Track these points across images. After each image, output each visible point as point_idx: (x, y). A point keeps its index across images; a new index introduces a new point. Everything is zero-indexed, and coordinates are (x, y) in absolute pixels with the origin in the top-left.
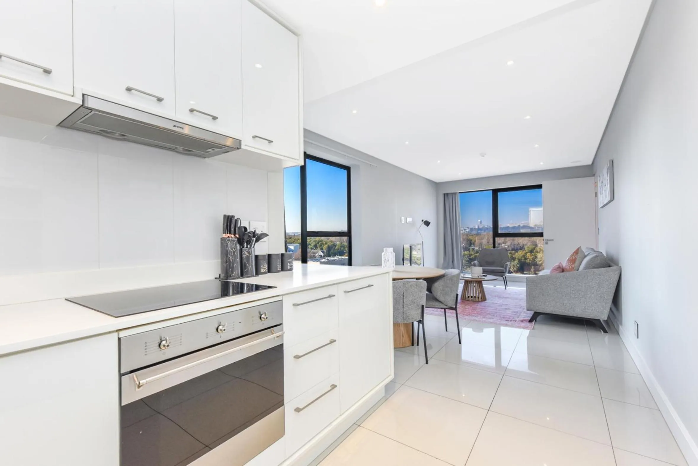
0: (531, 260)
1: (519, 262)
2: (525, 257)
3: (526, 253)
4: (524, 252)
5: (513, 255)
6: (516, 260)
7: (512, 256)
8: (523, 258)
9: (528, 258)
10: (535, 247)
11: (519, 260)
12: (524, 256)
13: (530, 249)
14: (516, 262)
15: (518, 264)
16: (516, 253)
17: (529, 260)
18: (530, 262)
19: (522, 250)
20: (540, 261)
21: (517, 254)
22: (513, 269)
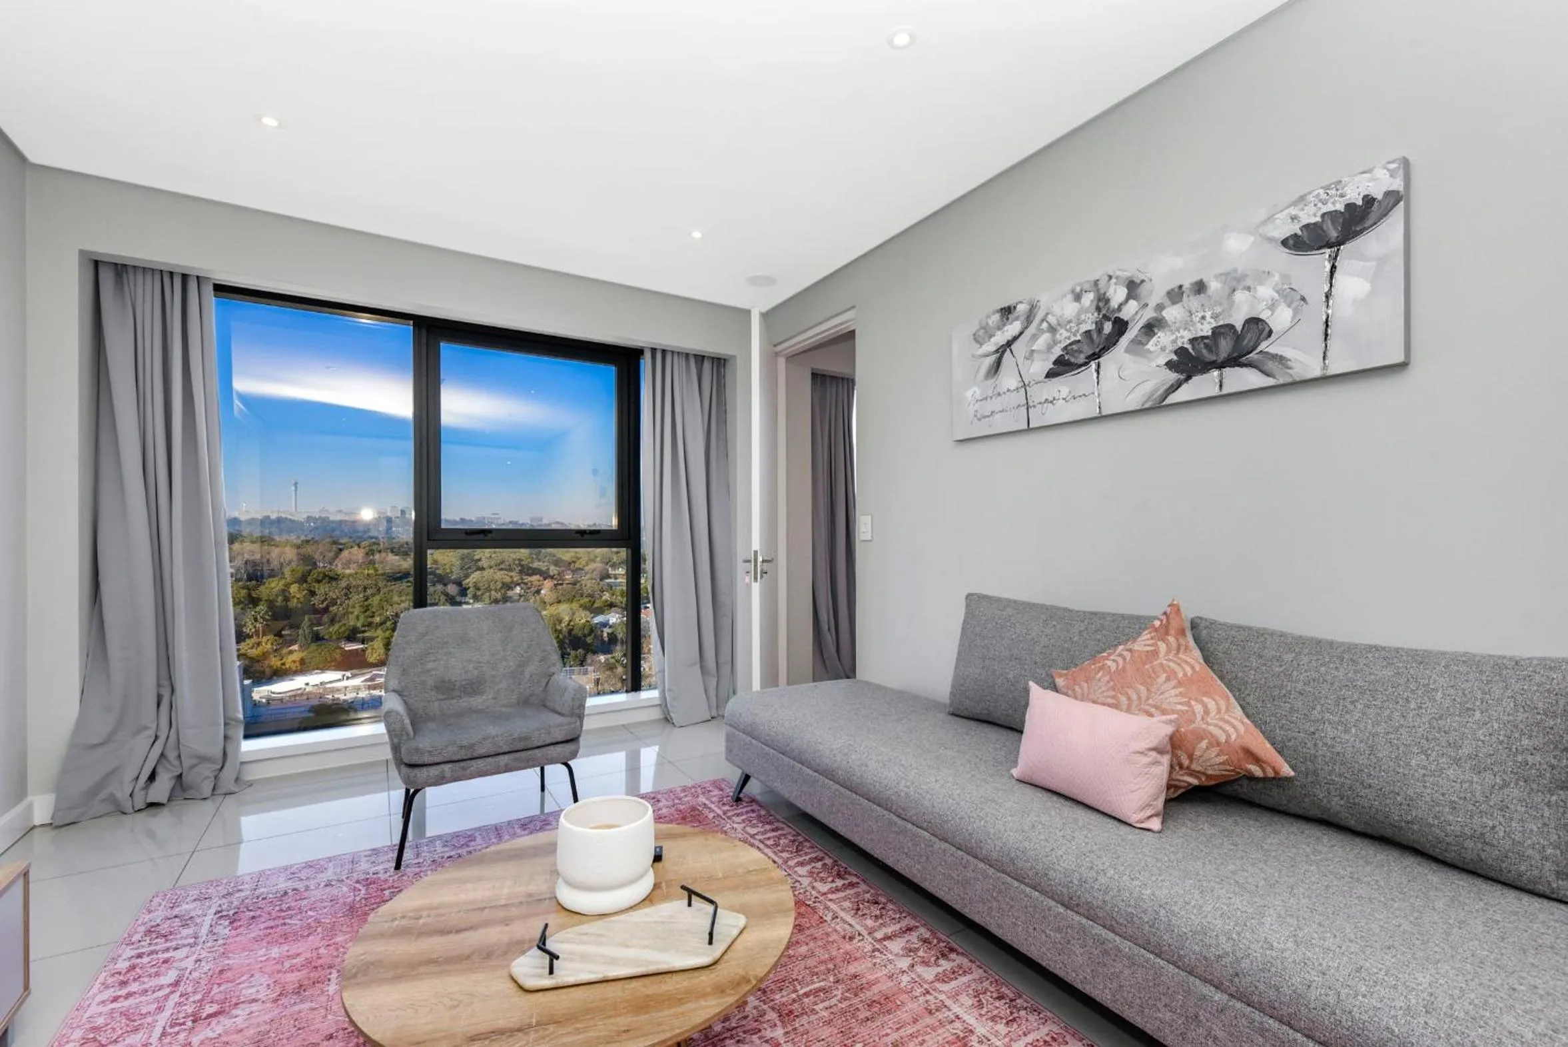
0: (302, 600)
1: (268, 607)
2: (287, 594)
3: (288, 585)
4: (283, 582)
5: (253, 592)
6: (262, 603)
7: (250, 595)
8: (280, 598)
9: (294, 597)
10: (311, 570)
11: (271, 604)
12: (283, 591)
13: (299, 575)
14: (262, 608)
15: (266, 613)
16: (259, 586)
17: (295, 600)
18: (300, 605)
19: (276, 579)
20: (323, 602)
21: (262, 588)
22: (251, 627)
